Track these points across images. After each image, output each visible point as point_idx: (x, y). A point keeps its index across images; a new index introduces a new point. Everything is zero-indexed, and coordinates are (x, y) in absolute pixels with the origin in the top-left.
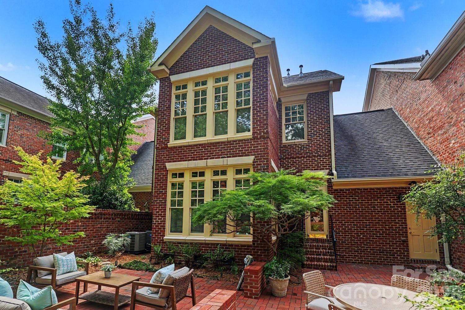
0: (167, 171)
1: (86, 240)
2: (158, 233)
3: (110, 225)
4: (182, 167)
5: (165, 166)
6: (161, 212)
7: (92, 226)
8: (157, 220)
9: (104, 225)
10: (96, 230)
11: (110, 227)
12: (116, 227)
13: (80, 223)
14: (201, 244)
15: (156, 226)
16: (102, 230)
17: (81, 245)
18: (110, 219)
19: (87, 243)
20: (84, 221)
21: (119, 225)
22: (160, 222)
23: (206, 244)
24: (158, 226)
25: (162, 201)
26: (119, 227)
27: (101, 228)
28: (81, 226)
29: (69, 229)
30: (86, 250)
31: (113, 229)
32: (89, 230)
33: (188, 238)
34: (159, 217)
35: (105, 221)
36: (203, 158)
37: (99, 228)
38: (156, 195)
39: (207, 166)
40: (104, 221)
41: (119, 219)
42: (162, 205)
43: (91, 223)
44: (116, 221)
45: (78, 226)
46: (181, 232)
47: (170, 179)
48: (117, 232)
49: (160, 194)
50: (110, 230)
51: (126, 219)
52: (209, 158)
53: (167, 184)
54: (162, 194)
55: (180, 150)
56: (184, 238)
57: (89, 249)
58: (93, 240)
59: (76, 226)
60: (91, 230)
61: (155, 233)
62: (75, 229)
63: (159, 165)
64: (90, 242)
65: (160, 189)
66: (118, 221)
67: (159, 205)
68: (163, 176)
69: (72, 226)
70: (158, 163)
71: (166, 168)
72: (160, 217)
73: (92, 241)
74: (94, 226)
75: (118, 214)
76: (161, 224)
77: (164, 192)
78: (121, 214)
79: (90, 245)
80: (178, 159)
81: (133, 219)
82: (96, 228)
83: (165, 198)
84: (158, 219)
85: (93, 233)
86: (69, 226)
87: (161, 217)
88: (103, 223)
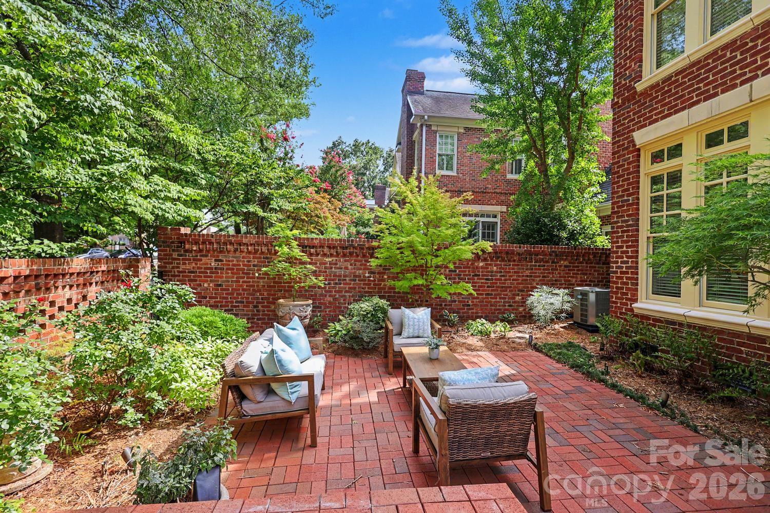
0: (639, 150)
1: (507, 295)
2: (623, 294)
3: (549, 273)
4: (673, 129)
5: (633, 141)
6: (627, 247)
7: (515, 272)
8: (619, 264)
9: (536, 273)
10: (523, 280)
11: (548, 277)
12: (560, 277)
13: (495, 268)
14: (738, 335)
15: (618, 278)
16: (534, 280)
17: (499, 302)
18: (547, 262)
19: (509, 298)
20: (501, 265)
21: (567, 274)
22: (624, 270)
23: (750, 337)
24: (622, 278)
25: (628, 221)
26: (568, 277)
27: (531, 276)
28: (497, 272)
29: (479, 275)
30: (507, 310)
31: (556, 281)
32: (510, 280)
33: (694, 313)
34: (622, 257)
35: (539, 266)
36: (738, 81)
37: (527, 276)
38: (616, 210)
39: (751, 101)
40: (536, 266)
41: (566, 263)
42: (628, 231)
43: (513, 269)
44: (560, 266)
45: (492, 272)
46: (678, 295)
47: (647, 169)
48: (564, 286)
49: (623, 206)
50: (549, 281)
51: (581, 263)
52: (759, 73)
53: (638, 182)
54: (628, 205)
55: (666, 89)
56: (681, 311)
57: (513, 310)
58: (518, 295)
59: (489, 272)
60: (513, 280)
61: (616, 293)
62: (487, 276)
63: (619, 141)
64: (514, 298)
65: (623, 196)
66: (566, 266)
67: (623, 232)
68: (629, 164)
69: (482, 272)
70: (617, 139)
71: (634, 145)
72: (625, 259)
73: (517, 298)
74: (519, 272)
75: (562, 253)
76: (627, 273)
77: (631, 202)
78: (570, 254)
79: (515, 302)
80: (663, 111)
81: (598, 263)
82: (523, 276)
83: (636, 215)
84: (622, 262)
85: (518, 284)
86: (479, 271)
87: (627, 257)
88: (536, 269)
